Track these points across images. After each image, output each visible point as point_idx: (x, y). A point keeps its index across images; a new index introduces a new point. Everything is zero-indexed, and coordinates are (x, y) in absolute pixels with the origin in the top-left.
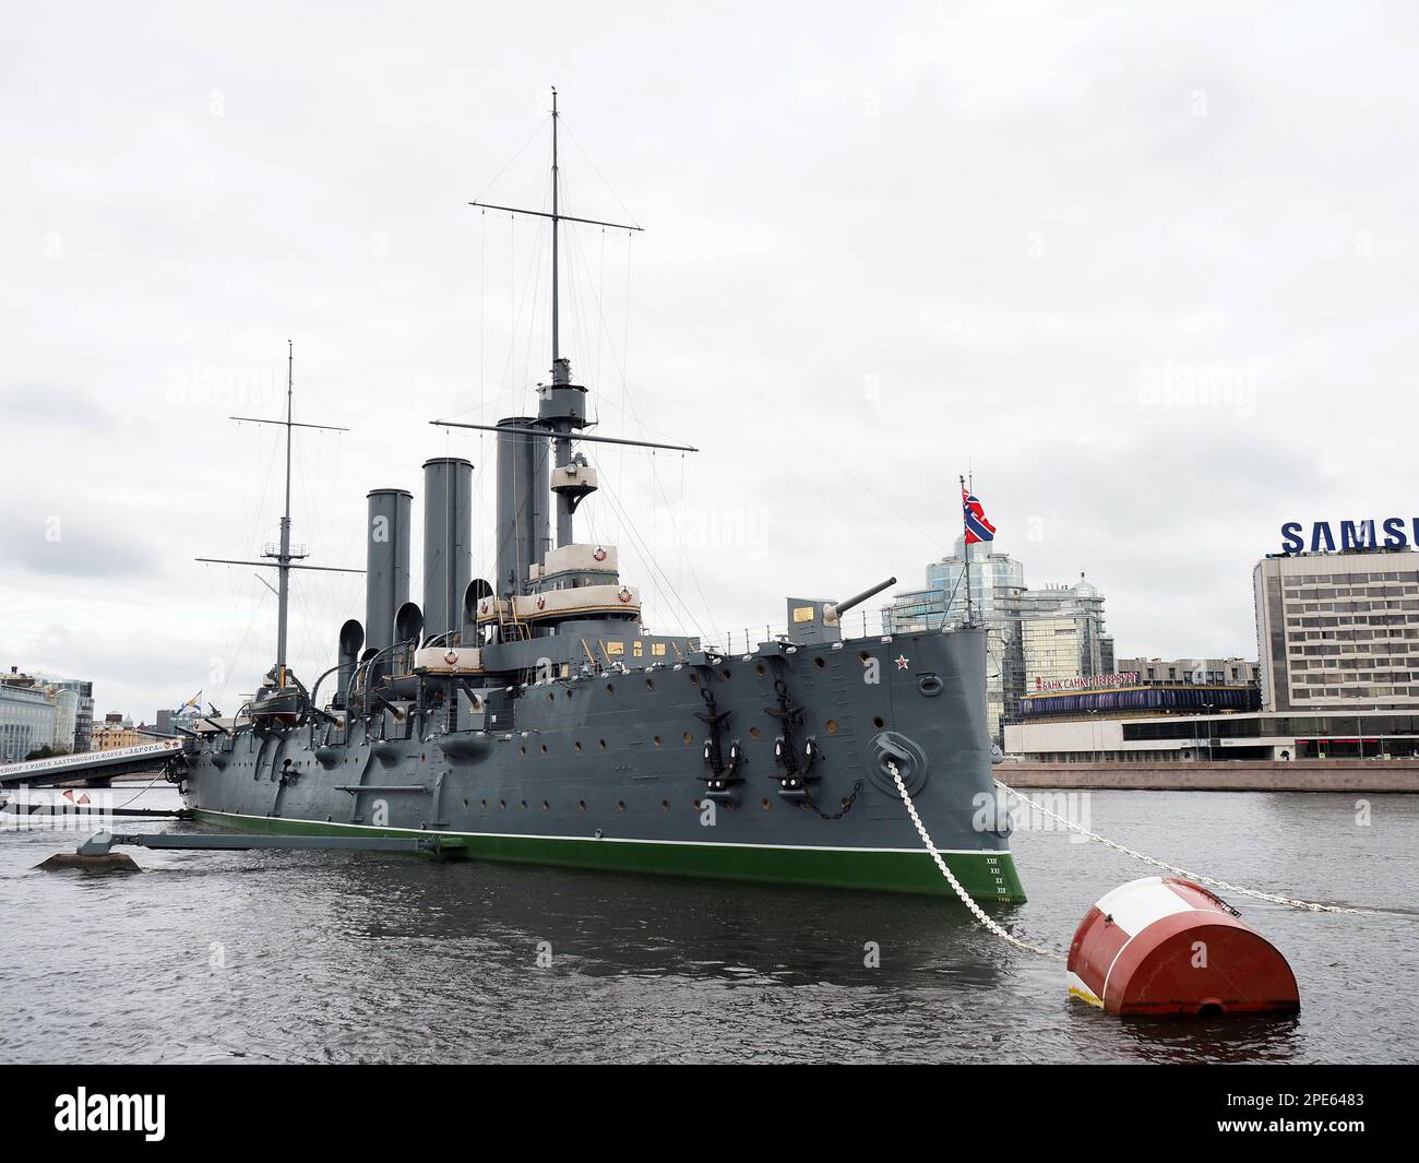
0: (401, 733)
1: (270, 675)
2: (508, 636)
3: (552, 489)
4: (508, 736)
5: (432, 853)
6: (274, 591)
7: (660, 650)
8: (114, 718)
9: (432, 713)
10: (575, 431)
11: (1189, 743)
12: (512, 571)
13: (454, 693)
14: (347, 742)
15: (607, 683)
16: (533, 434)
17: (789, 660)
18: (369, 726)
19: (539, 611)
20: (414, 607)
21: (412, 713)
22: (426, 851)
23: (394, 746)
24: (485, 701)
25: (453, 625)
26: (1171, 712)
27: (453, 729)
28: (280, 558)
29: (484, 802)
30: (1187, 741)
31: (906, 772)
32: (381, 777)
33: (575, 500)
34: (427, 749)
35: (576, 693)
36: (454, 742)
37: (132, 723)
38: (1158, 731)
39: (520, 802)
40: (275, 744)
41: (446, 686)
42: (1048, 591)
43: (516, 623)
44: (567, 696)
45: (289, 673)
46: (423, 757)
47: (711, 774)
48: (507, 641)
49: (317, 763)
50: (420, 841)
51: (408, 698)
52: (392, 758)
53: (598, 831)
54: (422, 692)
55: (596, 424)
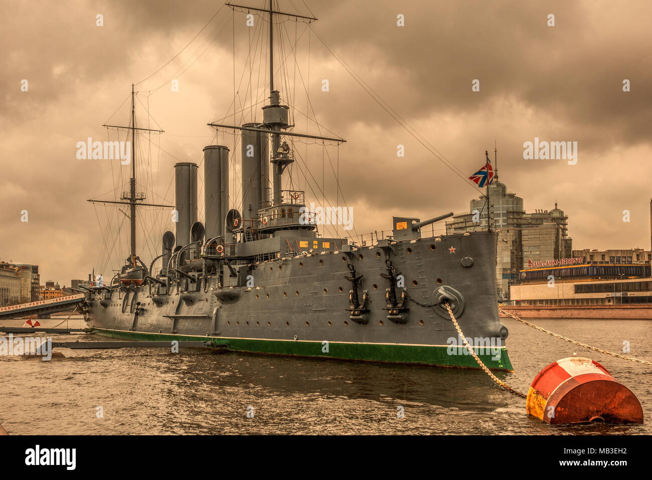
1: (129, 260)
2: (248, 238)
3: (271, 162)
4: (249, 289)
5: (212, 348)
6: (128, 217)
7: (326, 245)
8: (50, 284)
9: (211, 278)
10: (282, 130)
11: (611, 295)
12: (250, 205)
13: (221, 267)
14: (167, 294)
15: (299, 262)
16: (259, 131)
17: (393, 249)
18: (179, 285)
20: (200, 224)
21: (201, 277)
22: (208, 347)
23: (193, 295)
24: (238, 272)
25: (220, 232)
26: (601, 278)
27: (222, 285)
28: (131, 199)
29: (238, 322)
30: (610, 293)
31: (453, 306)
32: (186, 311)
33: (283, 167)
34: (209, 296)
35: (284, 267)
36: (221, 292)
37: (59, 286)
38: (594, 289)
39: (256, 322)
40: (132, 295)
41: (217, 264)
42: (536, 214)
43: (253, 232)
44: (279, 268)
45: (138, 258)
46: (207, 300)
47: (352, 307)
48: (248, 241)
49: (153, 304)
50: (205, 342)
51: (198, 271)
52: (191, 301)
53: (295, 337)
54: (205, 268)
55: (294, 126)
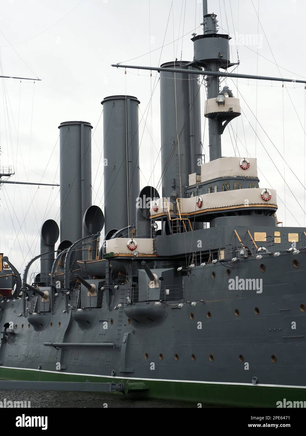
0: (94, 304)
2: (175, 229)
3: (206, 116)
4: (180, 305)
5: (121, 393)
7: (294, 238)
9: (118, 288)
10: (221, 70)
12: (174, 180)
13: (134, 271)
14: (51, 310)
15: (260, 263)
16: (188, 73)
18: (69, 298)
19: (198, 209)
20: (96, 209)
21: (102, 288)
22: (116, 393)
23: (89, 313)
24: (161, 279)
27: (135, 299)
29: (161, 355)
32: (80, 336)
33: (223, 123)
34: (115, 315)
35: (234, 271)
36: (136, 310)
39: (191, 355)
41: (128, 267)
43: (181, 219)
44: (226, 274)
45: (6, 259)
46: (112, 321)
48: (175, 232)
49: (29, 325)
50: (112, 384)
51: (98, 277)
52: (88, 322)
53: (254, 379)
54: (109, 272)
55: (238, 64)
